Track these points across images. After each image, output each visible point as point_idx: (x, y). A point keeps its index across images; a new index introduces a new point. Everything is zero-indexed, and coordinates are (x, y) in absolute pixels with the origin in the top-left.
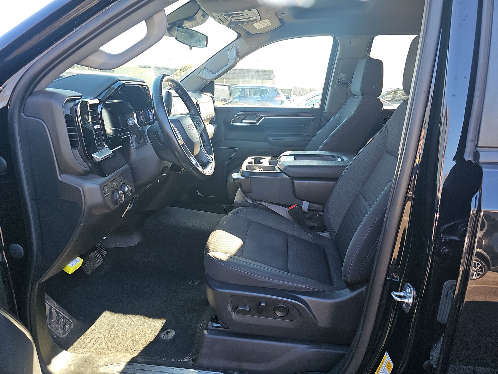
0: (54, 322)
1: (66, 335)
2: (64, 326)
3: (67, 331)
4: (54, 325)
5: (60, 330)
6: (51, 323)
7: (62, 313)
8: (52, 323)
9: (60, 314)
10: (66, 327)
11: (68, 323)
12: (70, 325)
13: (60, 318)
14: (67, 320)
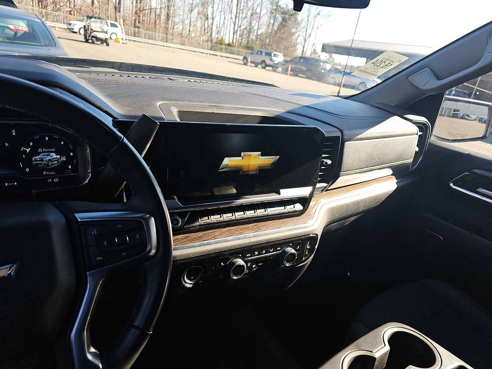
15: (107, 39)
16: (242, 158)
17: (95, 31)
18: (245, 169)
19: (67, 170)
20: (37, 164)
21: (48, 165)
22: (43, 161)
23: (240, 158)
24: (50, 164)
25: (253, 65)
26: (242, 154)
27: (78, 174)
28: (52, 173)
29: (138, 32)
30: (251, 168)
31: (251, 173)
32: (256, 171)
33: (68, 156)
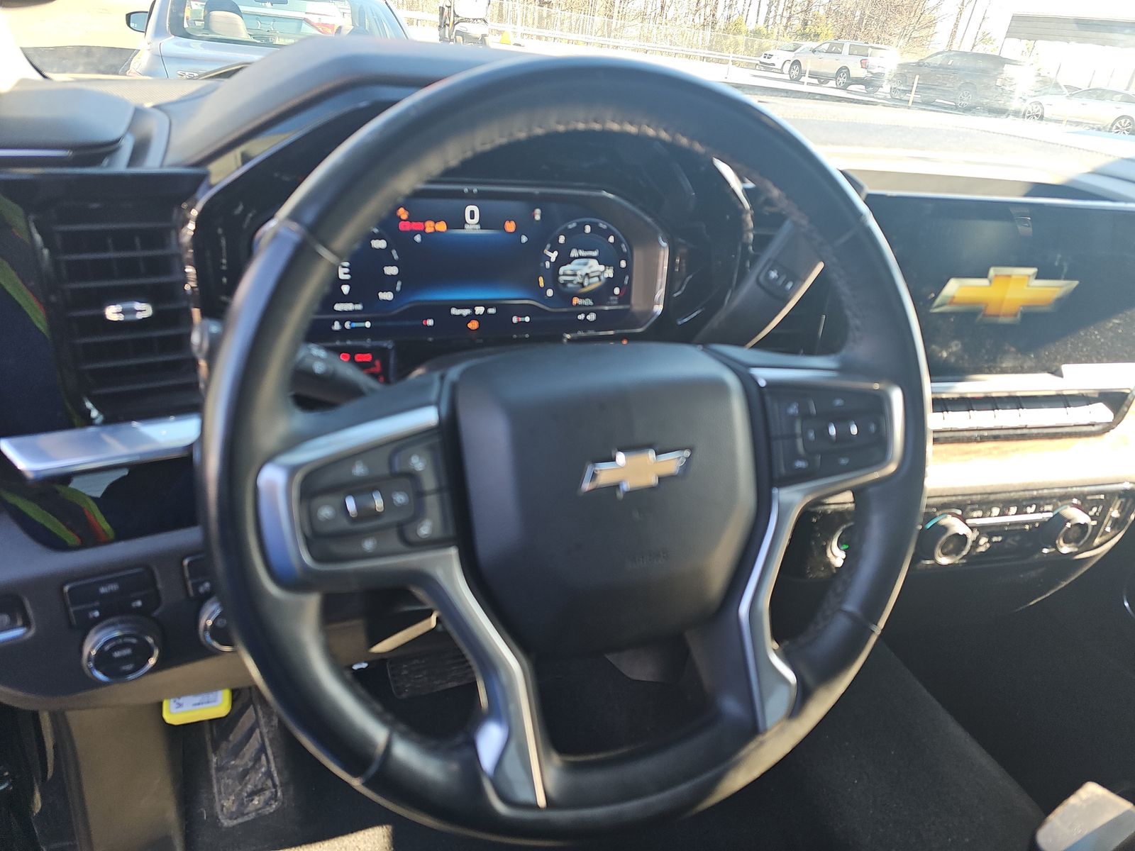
0: (235, 767)
1: (235, 822)
2: (252, 795)
3: (247, 814)
4: (228, 778)
5: (233, 798)
6: (223, 767)
7: (271, 758)
8: (228, 769)
9: (263, 758)
10: (252, 800)
11: (268, 794)
12: (267, 803)
13: (257, 766)
14: (269, 783)
15: (485, 35)
16: (990, 282)
17: (467, 20)
18: (991, 310)
19: (612, 298)
20: (566, 282)
21: (582, 285)
22: (575, 275)
23: (984, 282)
24: (586, 284)
25: (815, 81)
26: (992, 272)
27: (627, 307)
28: (588, 302)
29: (549, 16)
30: (1006, 308)
31: (1002, 320)
32: (1016, 315)
33: (617, 270)
